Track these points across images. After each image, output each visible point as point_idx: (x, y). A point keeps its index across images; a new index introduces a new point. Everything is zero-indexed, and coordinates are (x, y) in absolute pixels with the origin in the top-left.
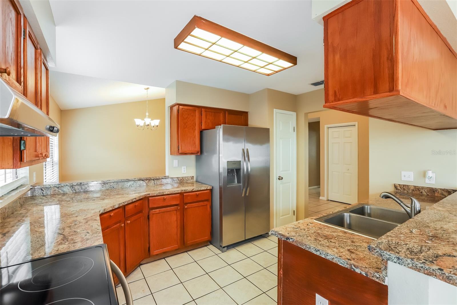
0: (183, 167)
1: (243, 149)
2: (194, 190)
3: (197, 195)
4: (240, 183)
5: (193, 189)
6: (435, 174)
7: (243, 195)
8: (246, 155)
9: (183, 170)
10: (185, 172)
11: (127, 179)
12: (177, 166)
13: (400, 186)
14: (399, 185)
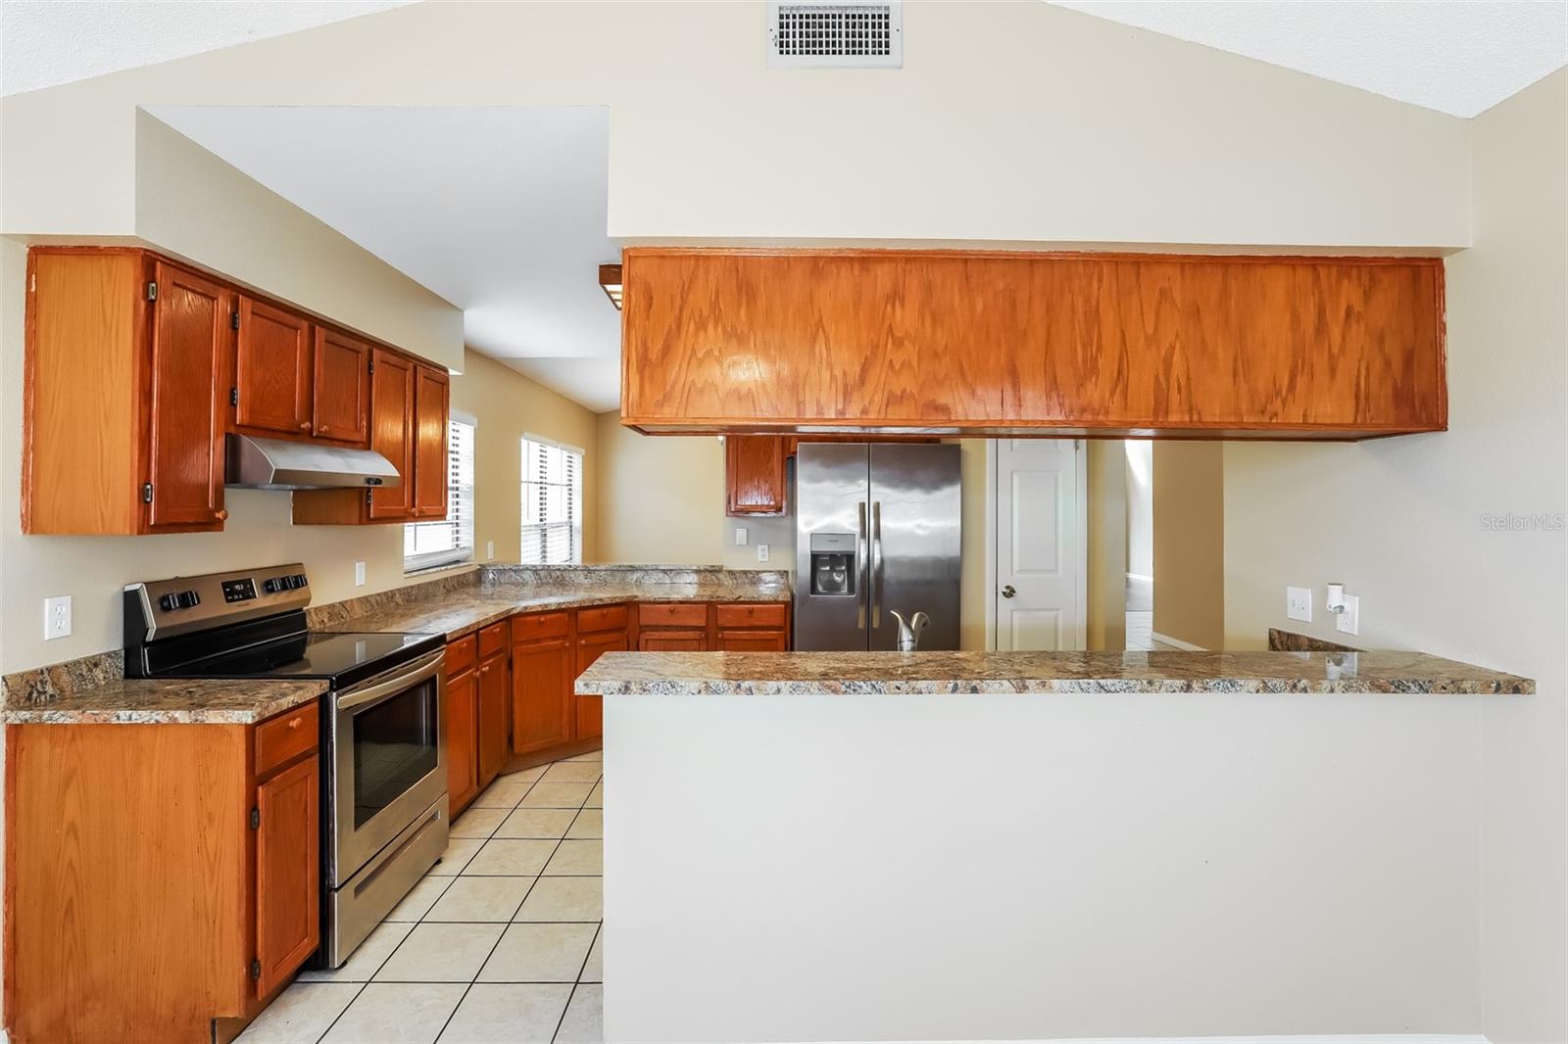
0: (760, 547)
1: (862, 505)
2: (742, 599)
3: (751, 612)
4: (854, 593)
5: (740, 597)
6: (1357, 598)
7: (861, 625)
8: (871, 516)
9: (760, 553)
10: (766, 559)
11: (630, 566)
12: (745, 543)
13: (1280, 636)
14: (1279, 632)
